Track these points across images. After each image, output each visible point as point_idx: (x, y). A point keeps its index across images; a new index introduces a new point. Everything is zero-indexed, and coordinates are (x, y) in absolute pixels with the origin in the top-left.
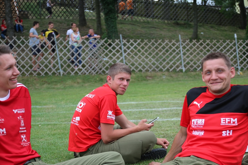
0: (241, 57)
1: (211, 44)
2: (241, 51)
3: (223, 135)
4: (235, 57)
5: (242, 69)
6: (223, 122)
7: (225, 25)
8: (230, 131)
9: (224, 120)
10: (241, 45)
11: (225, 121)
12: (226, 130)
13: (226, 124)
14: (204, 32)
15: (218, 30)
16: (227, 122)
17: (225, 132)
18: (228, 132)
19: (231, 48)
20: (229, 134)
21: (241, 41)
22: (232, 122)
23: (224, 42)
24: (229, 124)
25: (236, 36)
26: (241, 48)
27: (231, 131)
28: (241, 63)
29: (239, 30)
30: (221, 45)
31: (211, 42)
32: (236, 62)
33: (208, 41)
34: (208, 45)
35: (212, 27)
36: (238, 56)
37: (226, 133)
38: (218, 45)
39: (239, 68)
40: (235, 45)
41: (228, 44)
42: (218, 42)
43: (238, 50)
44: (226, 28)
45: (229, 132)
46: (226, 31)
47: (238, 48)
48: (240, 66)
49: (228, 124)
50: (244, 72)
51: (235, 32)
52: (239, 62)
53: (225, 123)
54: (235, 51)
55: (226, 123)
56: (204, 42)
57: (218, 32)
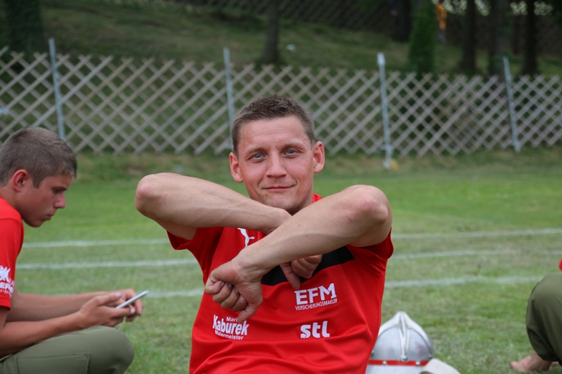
0: (394, 119)
1: (314, 80)
2: (394, 102)
3: (303, 336)
4: (379, 118)
5: (396, 153)
6: (302, 300)
7: (354, 28)
8: (320, 323)
9: (305, 296)
10: (394, 85)
11: (308, 299)
12: (311, 323)
13: (310, 307)
14: (297, 44)
15: (335, 40)
16: (311, 301)
17: (309, 327)
18: (316, 326)
19: (369, 92)
20: (319, 331)
21: (395, 76)
22: (323, 298)
23: (351, 74)
24: (318, 305)
25: (381, 60)
26: (395, 93)
27: (325, 323)
28: (395, 135)
29: (393, 45)
30: (342, 83)
31: (315, 72)
32: (380, 133)
33: (305, 72)
34: (305, 81)
35: (319, 32)
36: (386, 116)
37: (311, 330)
38: (333, 82)
39: (389, 149)
40: (377, 84)
41: (360, 83)
42: (333, 74)
43: (386, 101)
44: (358, 36)
45: (319, 327)
46: (356, 43)
47: (388, 93)
48: (391, 143)
49: (314, 305)
50: (401, 162)
51: (381, 48)
52: (388, 132)
53: (306, 302)
54: (378, 101)
55: (309, 303)
56: (296, 72)
57: (334, 47)
